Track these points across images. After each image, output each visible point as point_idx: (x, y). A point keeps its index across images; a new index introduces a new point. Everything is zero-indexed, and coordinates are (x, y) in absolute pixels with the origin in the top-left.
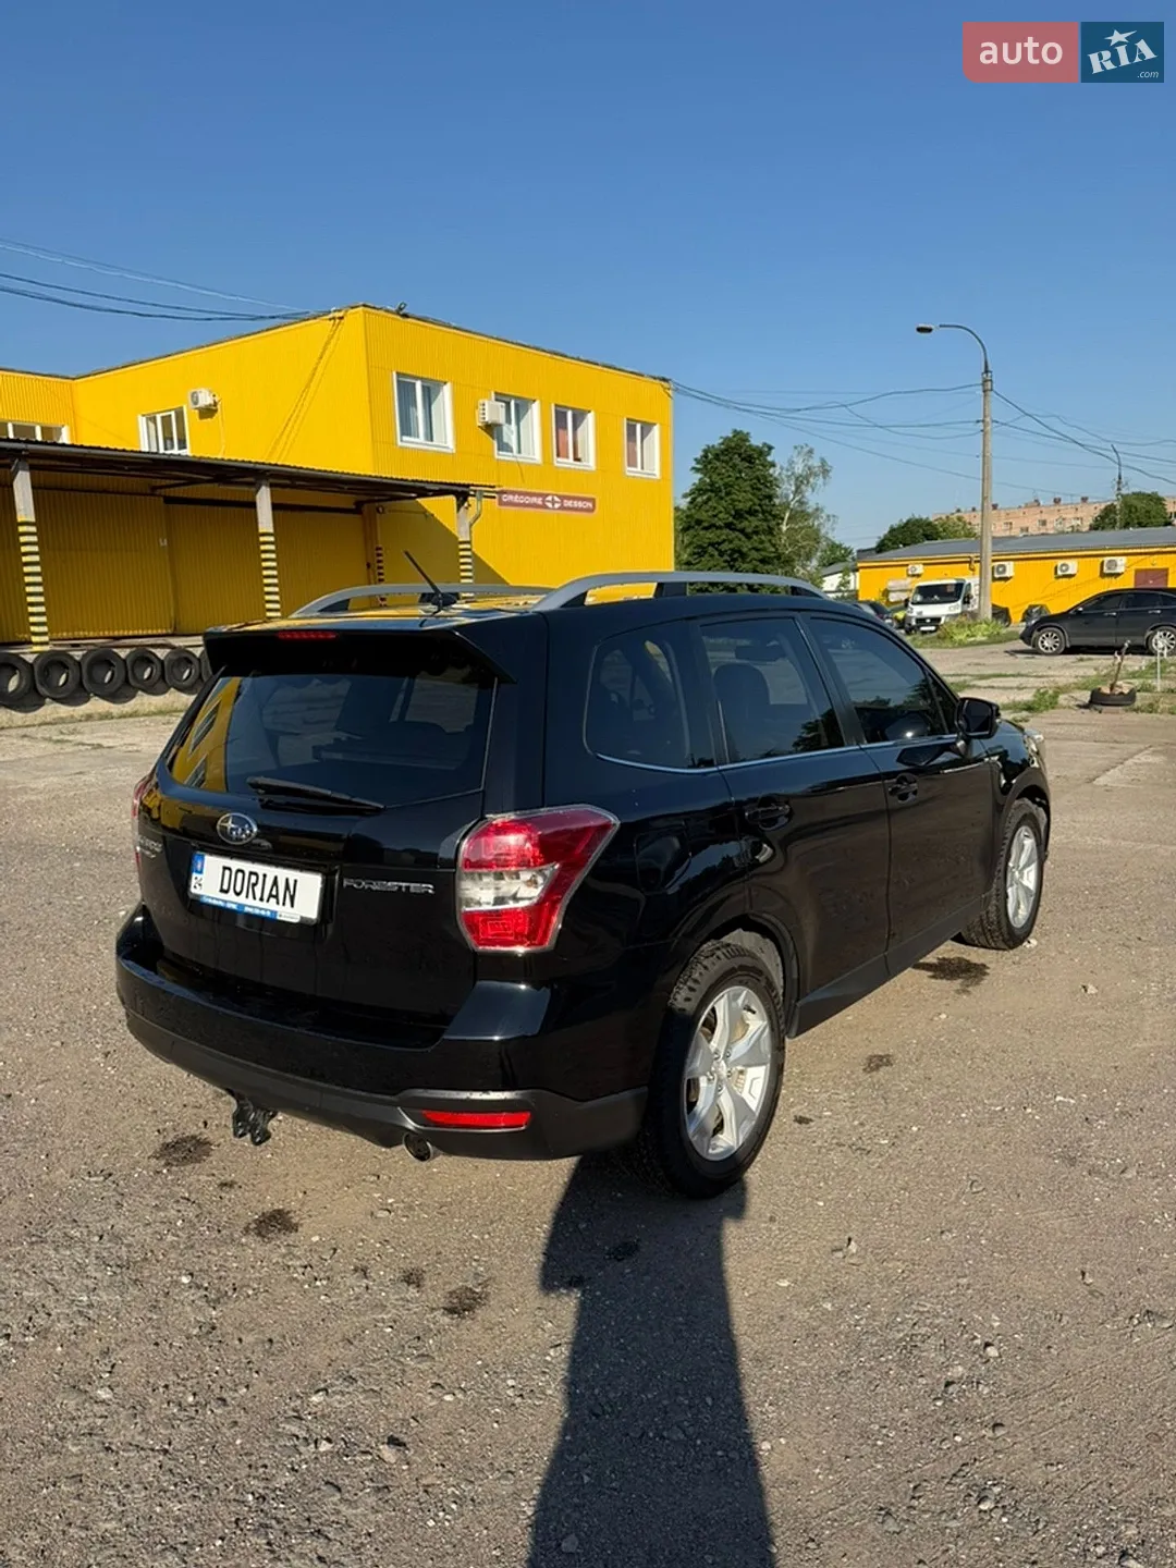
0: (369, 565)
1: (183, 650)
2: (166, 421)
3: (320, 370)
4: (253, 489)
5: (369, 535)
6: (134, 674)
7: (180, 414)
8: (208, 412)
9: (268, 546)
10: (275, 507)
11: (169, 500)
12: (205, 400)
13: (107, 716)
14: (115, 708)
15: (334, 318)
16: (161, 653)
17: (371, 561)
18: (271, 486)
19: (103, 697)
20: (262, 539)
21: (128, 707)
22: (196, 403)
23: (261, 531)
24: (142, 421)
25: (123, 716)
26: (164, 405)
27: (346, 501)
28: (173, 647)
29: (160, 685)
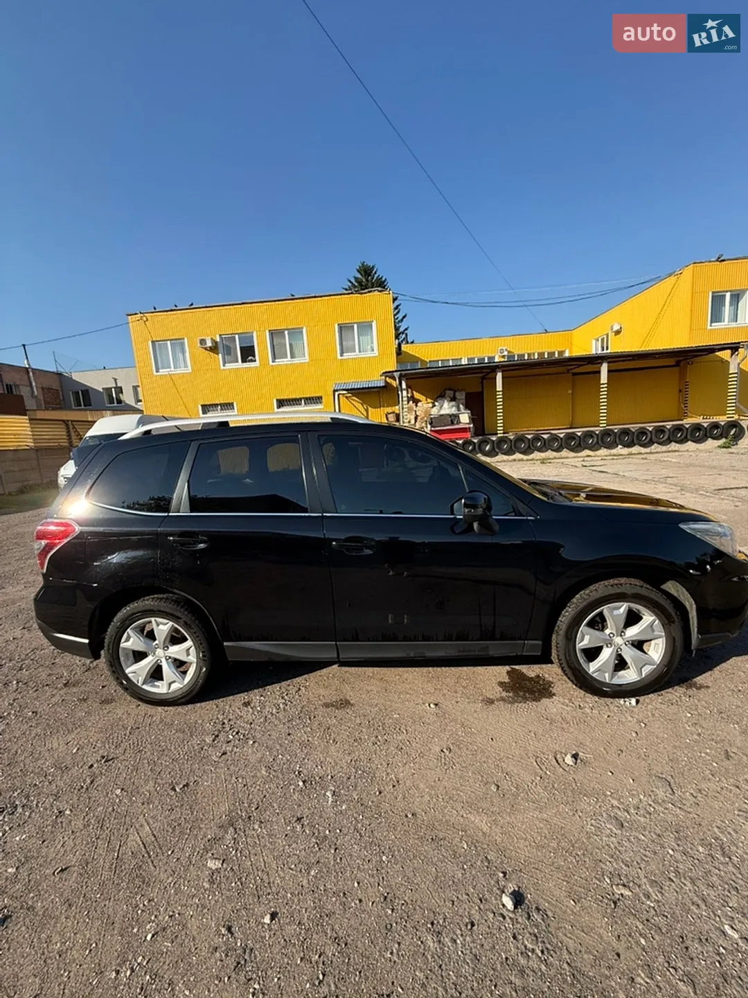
0: (680, 391)
1: (555, 434)
2: (603, 340)
3: (668, 301)
4: (600, 365)
5: (682, 376)
6: (532, 445)
7: (607, 335)
8: (618, 332)
9: (604, 388)
10: (609, 371)
11: (574, 374)
12: (616, 328)
13: (522, 460)
14: (525, 457)
15: (677, 274)
16: (545, 436)
17: (681, 388)
18: (608, 363)
19: (521, 453)
20: (602, 386)
21: (531, 456)
22: (612, 330)
23: (602, 382)
24: (594, 342)
25: (527, 460)
26: (601, 333)
27: (671, 361)
28: (551, 434)
29: (544, 449)
